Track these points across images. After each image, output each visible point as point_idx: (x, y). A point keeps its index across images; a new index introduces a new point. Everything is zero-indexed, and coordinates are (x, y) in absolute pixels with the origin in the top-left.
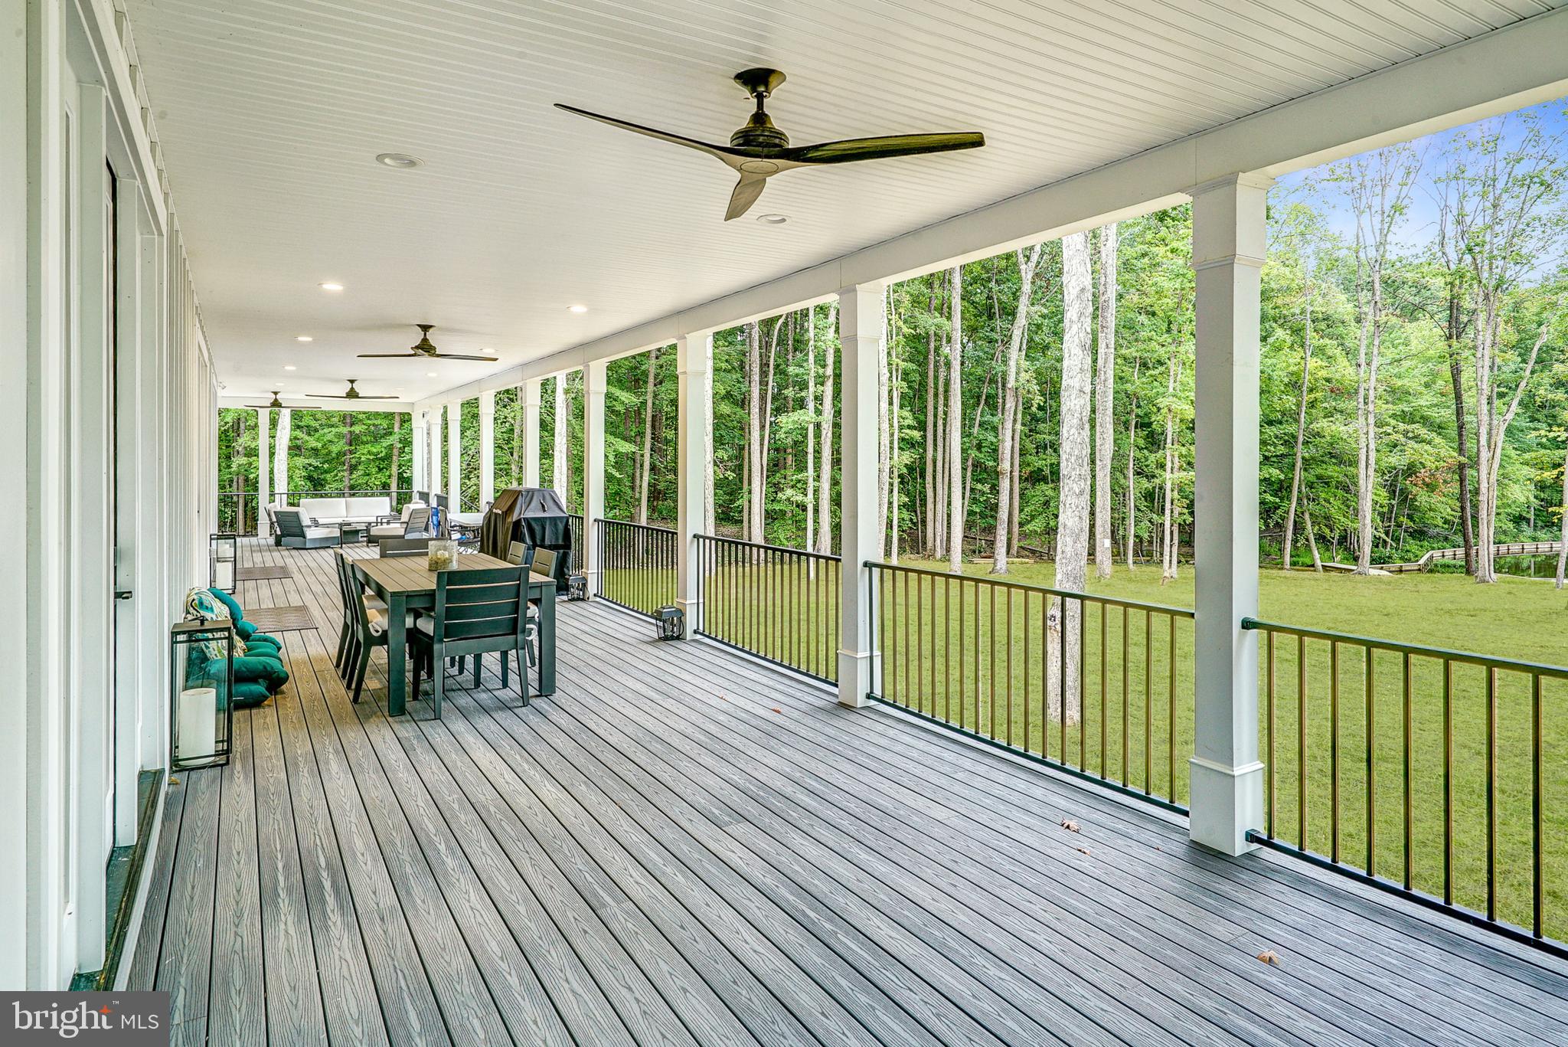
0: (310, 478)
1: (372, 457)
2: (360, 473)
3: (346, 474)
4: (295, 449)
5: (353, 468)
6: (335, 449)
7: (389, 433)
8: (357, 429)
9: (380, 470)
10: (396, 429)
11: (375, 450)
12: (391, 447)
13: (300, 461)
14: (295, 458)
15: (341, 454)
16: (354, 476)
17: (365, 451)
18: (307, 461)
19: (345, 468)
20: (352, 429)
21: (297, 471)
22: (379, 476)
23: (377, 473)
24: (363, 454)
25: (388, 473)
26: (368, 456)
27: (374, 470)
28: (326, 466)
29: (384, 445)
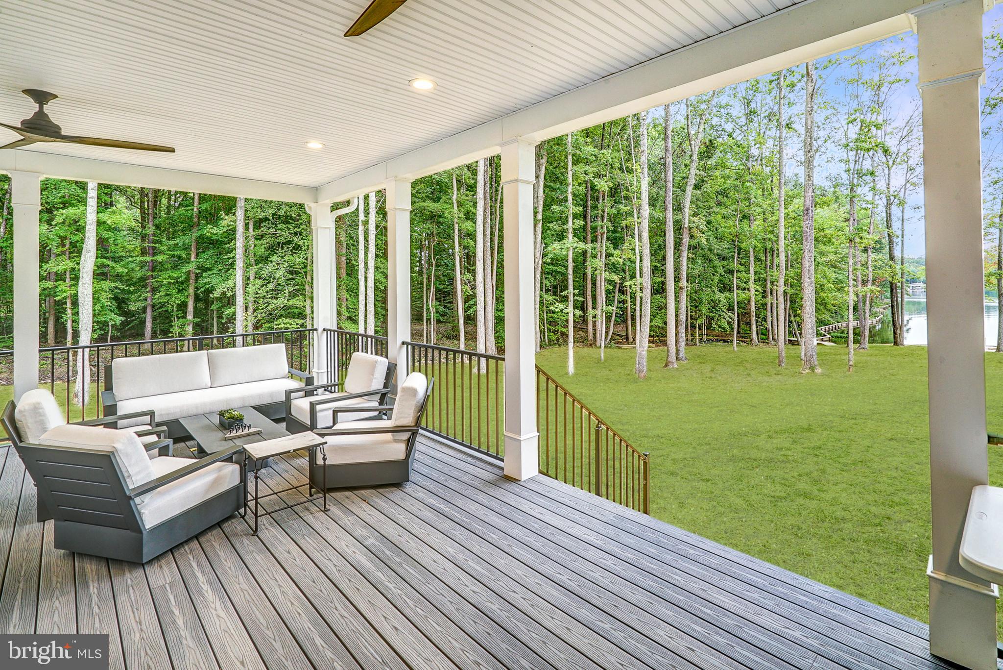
0: (116, 298)
1: (173, 281)
2: (162, 294)
3: (149, 295)
4: (100, 274)
5: (154, 290)
6: (139, 274)
7: (188, 261)
8: (159, 258)
9: (179, 291)
10: (193, 259)
11: (175, 275)
12: (188, 273)
13: (106, 285)
14: (102, 282)
15: (143, 279)
16: (157, 296)
17: (167, 276)
18: (113, 285)
19: (148, 290)
20: (155, 258)
21: (103, 293)
22: (179, 296)
23: (178, 293)
24: (165, 279)
25: (186, 294)
26: (169, 280)
27: (175, 291)
28: (132, 288)
29: (184, 271)
